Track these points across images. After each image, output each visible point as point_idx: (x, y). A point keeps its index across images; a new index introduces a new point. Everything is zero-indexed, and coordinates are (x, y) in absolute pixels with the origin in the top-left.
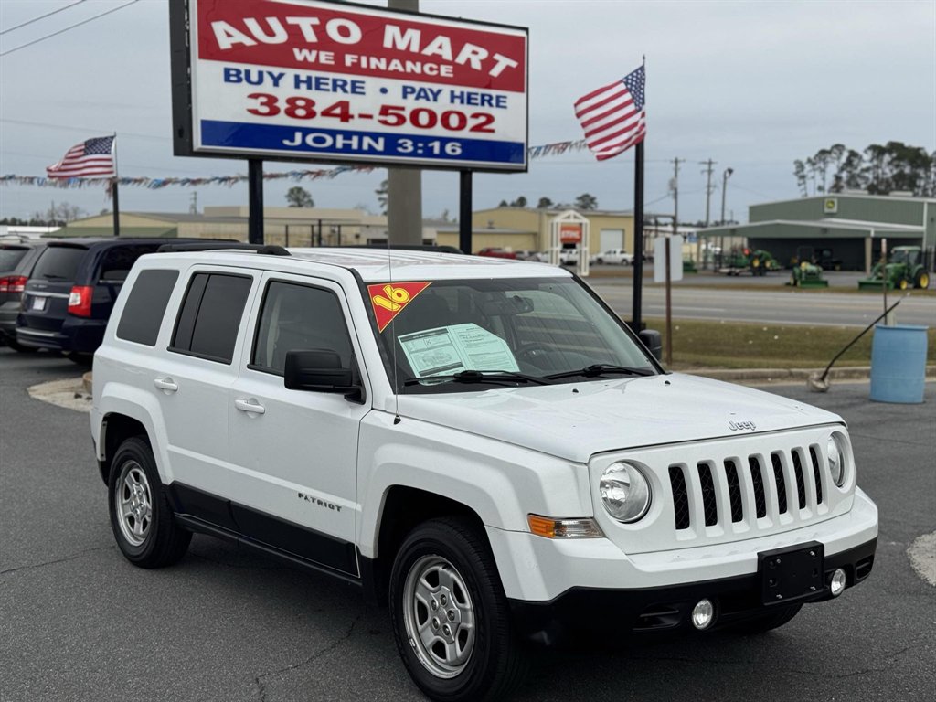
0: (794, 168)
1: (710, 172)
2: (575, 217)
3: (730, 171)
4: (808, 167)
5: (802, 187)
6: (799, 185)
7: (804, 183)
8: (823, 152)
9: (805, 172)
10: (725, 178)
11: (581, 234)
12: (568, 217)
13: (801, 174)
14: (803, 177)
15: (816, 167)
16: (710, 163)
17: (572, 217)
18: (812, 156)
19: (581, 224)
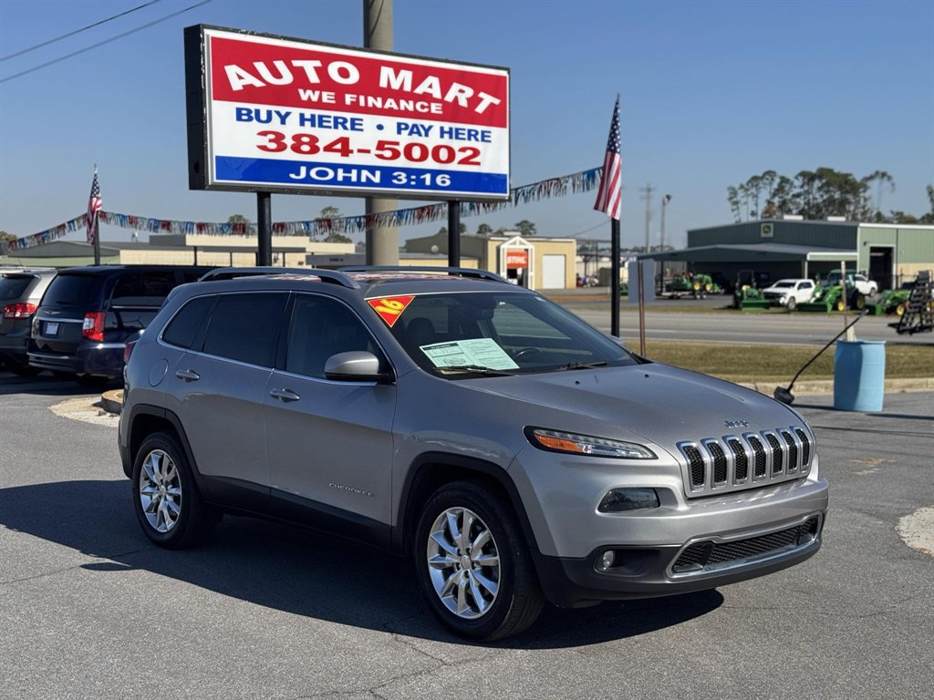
0: (727, 194)
1: (648, 198)
2: (521, 243)
3: (668, 197)
4: (741, 193)
5: (736, 212)
6: (733, 210)
7: (738, 208)
8: (755, 178)
9: (738, 198)
10: (664, 204)
11: (527, 260)
12: (514, 243)
13: (735, 199)
14: (736, 203)
15: (749, 192)
16: (649, 190)
17: (518, 243)
18: (744, 183)
19: (527, 250)
